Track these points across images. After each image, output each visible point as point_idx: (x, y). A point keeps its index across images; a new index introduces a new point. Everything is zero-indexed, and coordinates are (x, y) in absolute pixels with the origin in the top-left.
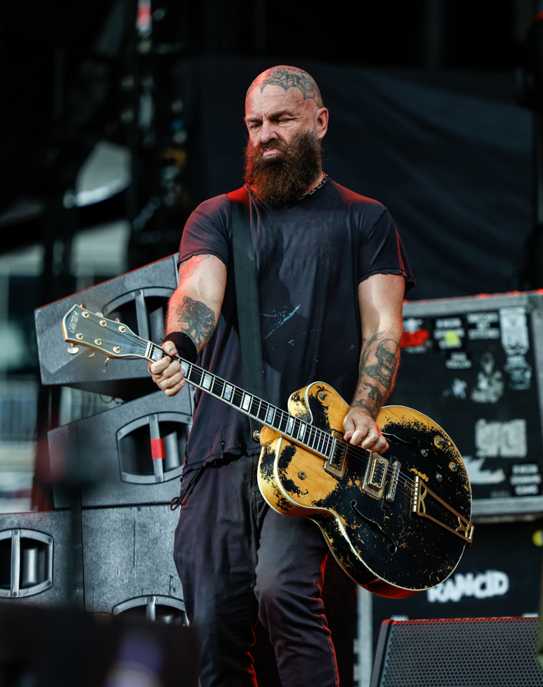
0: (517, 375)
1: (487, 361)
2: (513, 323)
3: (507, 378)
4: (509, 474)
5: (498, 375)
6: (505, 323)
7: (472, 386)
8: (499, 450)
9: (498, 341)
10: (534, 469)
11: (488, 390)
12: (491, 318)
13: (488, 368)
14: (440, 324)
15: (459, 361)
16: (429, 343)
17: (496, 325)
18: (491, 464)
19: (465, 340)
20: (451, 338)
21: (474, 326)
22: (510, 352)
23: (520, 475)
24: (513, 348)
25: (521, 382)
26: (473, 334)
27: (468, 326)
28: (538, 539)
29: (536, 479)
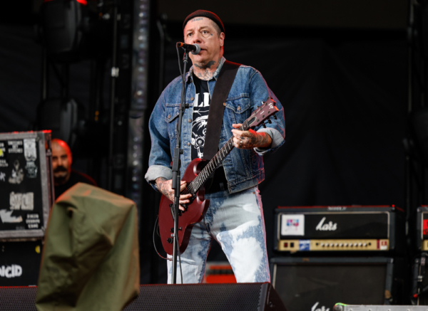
0: (31, 171)
1: (16, 164)
2: (30, 146)
3: (26, 172)
4: (25, 218)
5: (21, 170)
6: (26, 146)
8: (21, 206)
9: (22, 154)
10: (37, 216)
12: (19, 143)
13: (17, 167)
15: (2, 163)
17: (22, 147)
18: (16, 213)
19: (6, 153)
21: (11, 147)
22: (28, 160)
23: (30, 219)
24: (29, 158)
25: (32, 174)
26: (10, 151)
27: (7, 147)
28: (38, 250)
29: (38, 221)
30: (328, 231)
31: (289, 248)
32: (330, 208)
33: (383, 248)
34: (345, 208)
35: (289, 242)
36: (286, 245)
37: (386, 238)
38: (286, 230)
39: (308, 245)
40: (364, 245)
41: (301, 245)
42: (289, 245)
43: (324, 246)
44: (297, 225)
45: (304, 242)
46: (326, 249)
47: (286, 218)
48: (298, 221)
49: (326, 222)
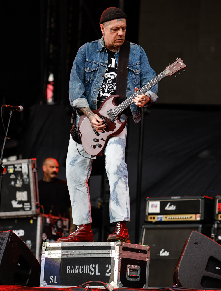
0: (25, 180)
1: (19, 176)
2: (25, 167)
3: (23, 181)
4: (23, 205)
5: (21, 180)
6: (23, 167)
7: (16, 183)
8: (21, 199)
9: (21, 172)
10: (29, 204)
11: (19, 184)
12: (20, 165)
13: (19, 178)
14: (9, 167)
15: (13, 176)
16: (6, 172)
17: (21, 167)
18: (20, 202)
19: (14, 171)
20: (11, 171)
21: (16, 168)
22: (24, 174)
23: (26, 205)
25: (26, 182)
26: (16, 170)
27: (15, 168)
28: (31, 222)
29: (29, 206)
30: (171, 210)
31: (153, 220)
32: (172, 198)
33: (198, 219)
34: (179, 197)
35: (152, 216)
36: (151, 218)
37: (199, 213)
38: (151, 210)
39: (161, 218)
40: (189, 217)
41: (158, 218)
42: (152, 218)
43: (169, 218)
44: (156, 207)
45: (159, 216)
46: (171, 220)
47: (151, 203)
48: (157, 205)
49: (170, 205)
